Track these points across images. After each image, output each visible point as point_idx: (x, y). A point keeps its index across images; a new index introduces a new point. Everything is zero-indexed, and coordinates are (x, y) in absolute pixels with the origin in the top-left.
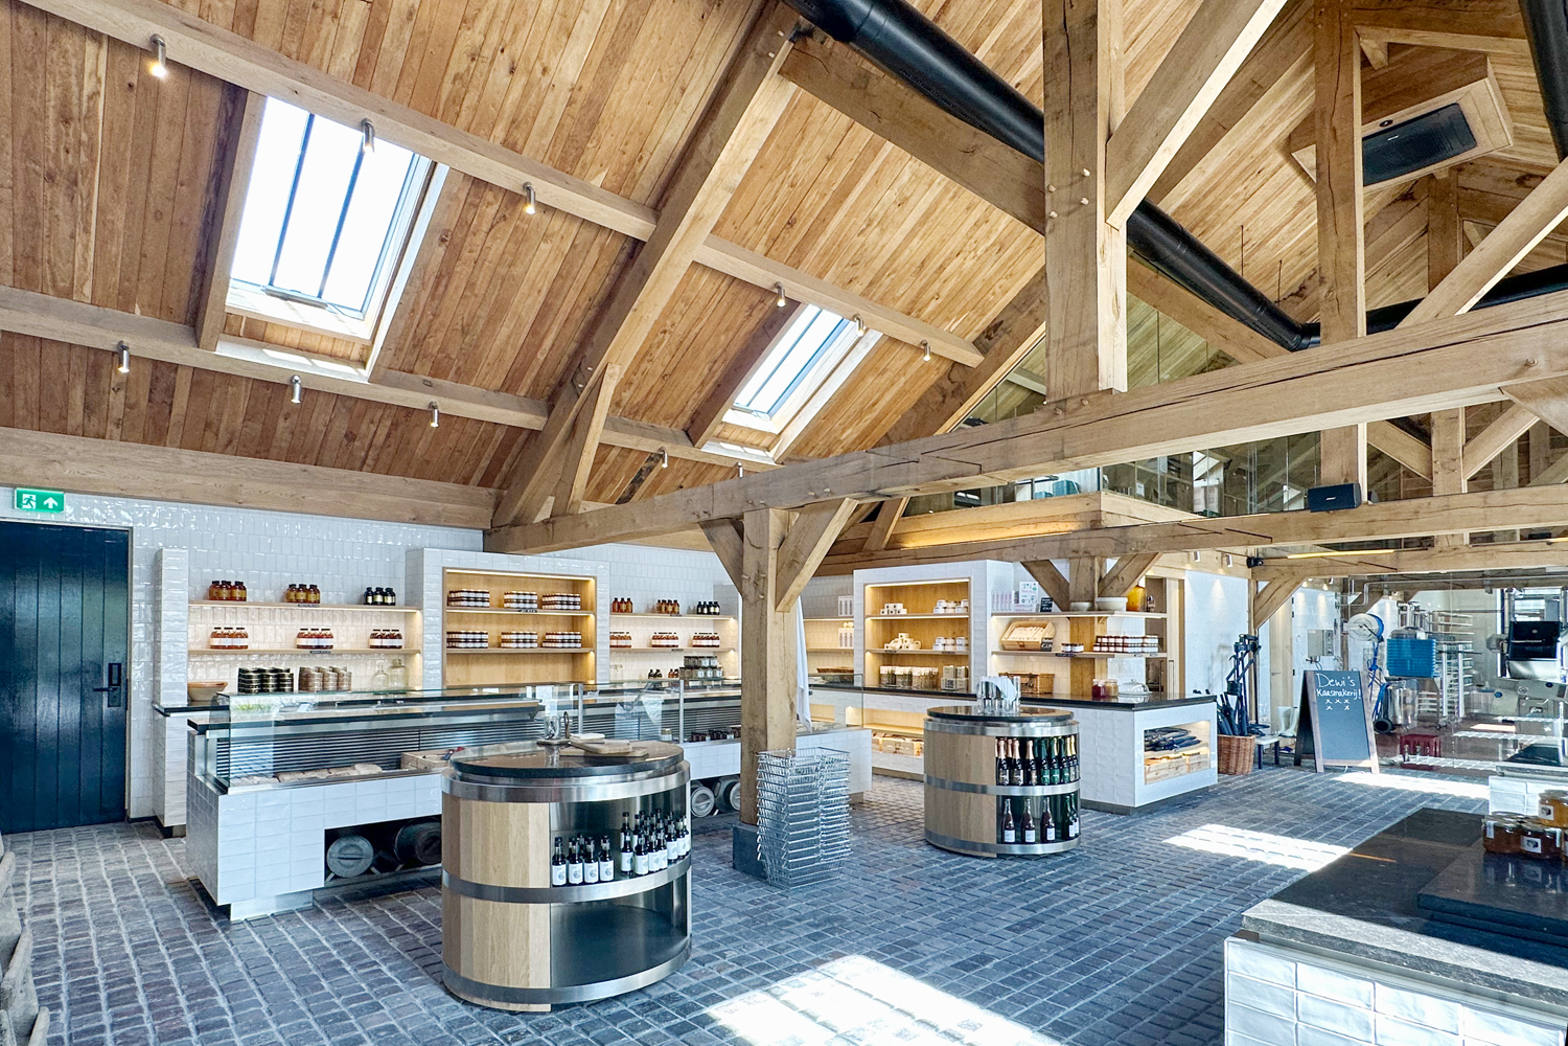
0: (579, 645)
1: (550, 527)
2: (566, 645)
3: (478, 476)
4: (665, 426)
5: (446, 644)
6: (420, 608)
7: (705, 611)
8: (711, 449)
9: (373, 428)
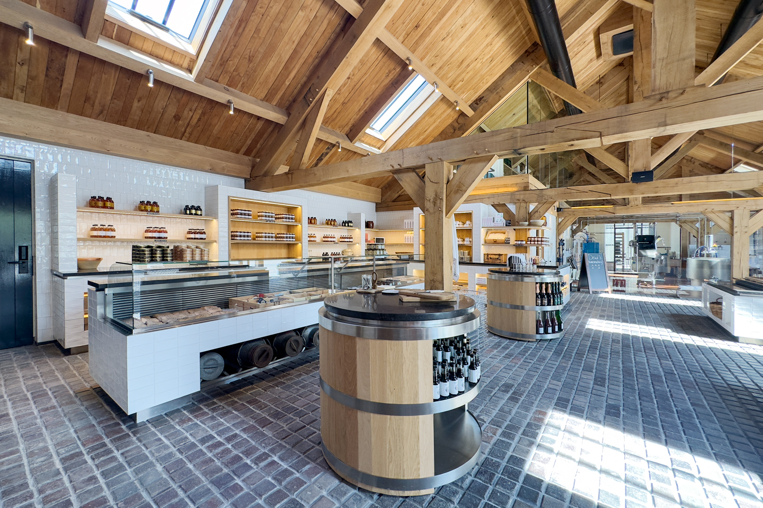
0: (294, 240)
1: (290, 176)
2: (288, 239)
3: (244, 149)
4: (338, 131)
5: (230, 238)
6: (216, 218)
7: (347, 225)
8: (360, 145)
9: (191, 114)
